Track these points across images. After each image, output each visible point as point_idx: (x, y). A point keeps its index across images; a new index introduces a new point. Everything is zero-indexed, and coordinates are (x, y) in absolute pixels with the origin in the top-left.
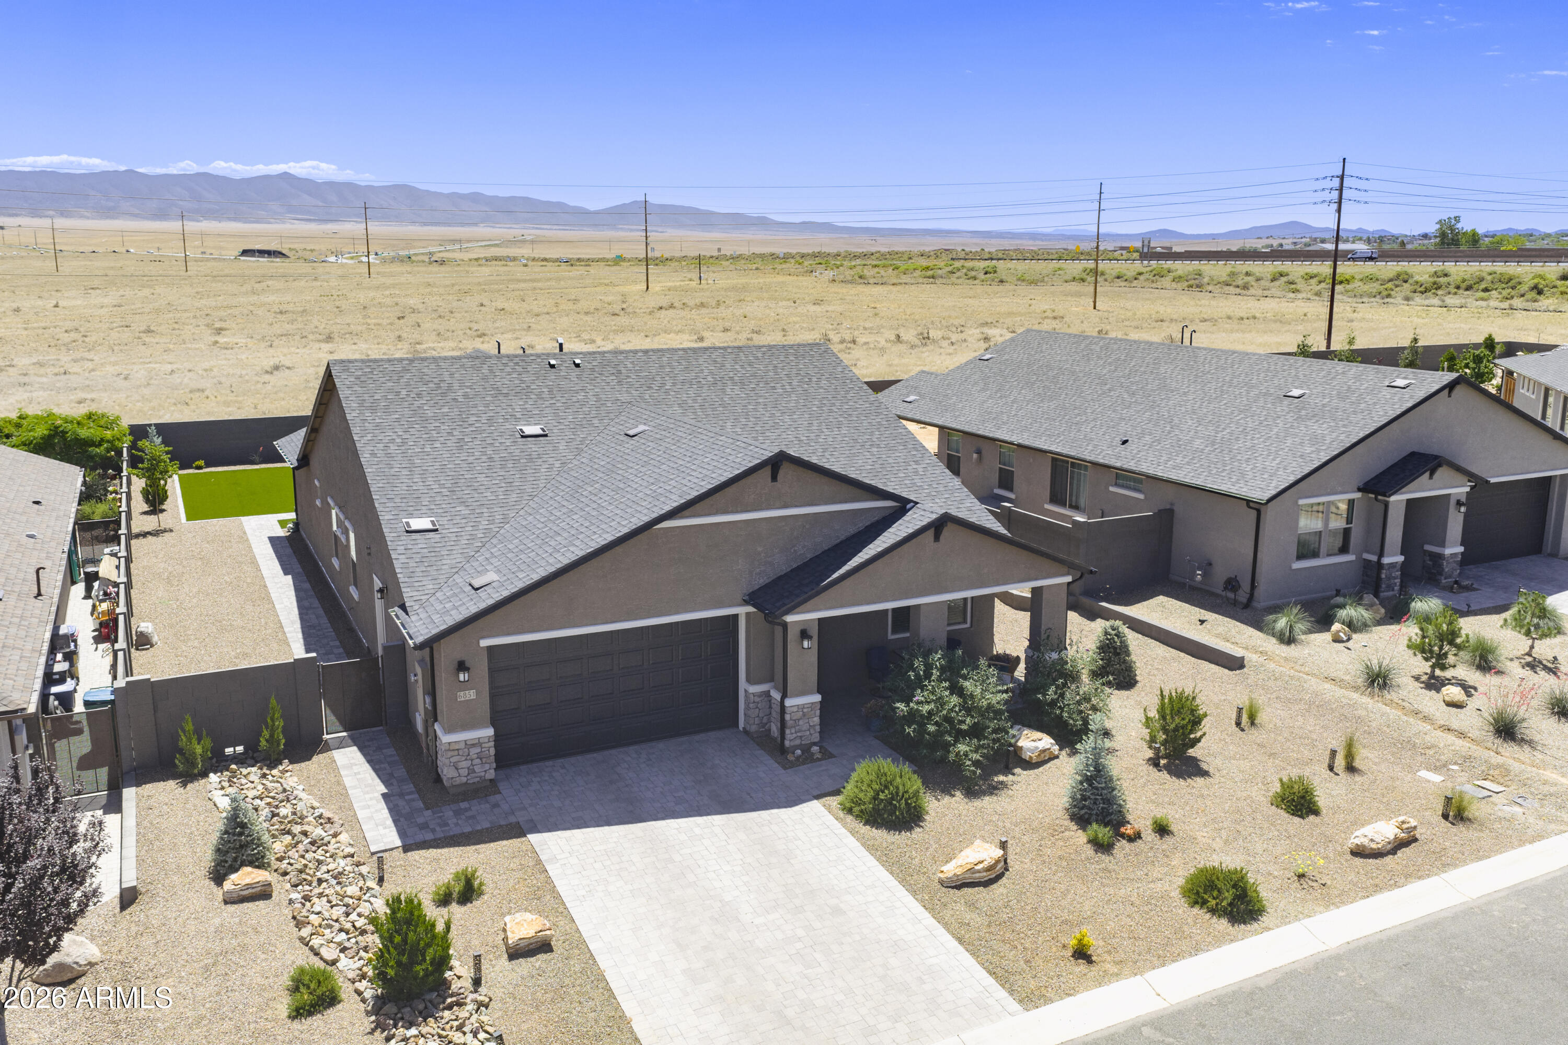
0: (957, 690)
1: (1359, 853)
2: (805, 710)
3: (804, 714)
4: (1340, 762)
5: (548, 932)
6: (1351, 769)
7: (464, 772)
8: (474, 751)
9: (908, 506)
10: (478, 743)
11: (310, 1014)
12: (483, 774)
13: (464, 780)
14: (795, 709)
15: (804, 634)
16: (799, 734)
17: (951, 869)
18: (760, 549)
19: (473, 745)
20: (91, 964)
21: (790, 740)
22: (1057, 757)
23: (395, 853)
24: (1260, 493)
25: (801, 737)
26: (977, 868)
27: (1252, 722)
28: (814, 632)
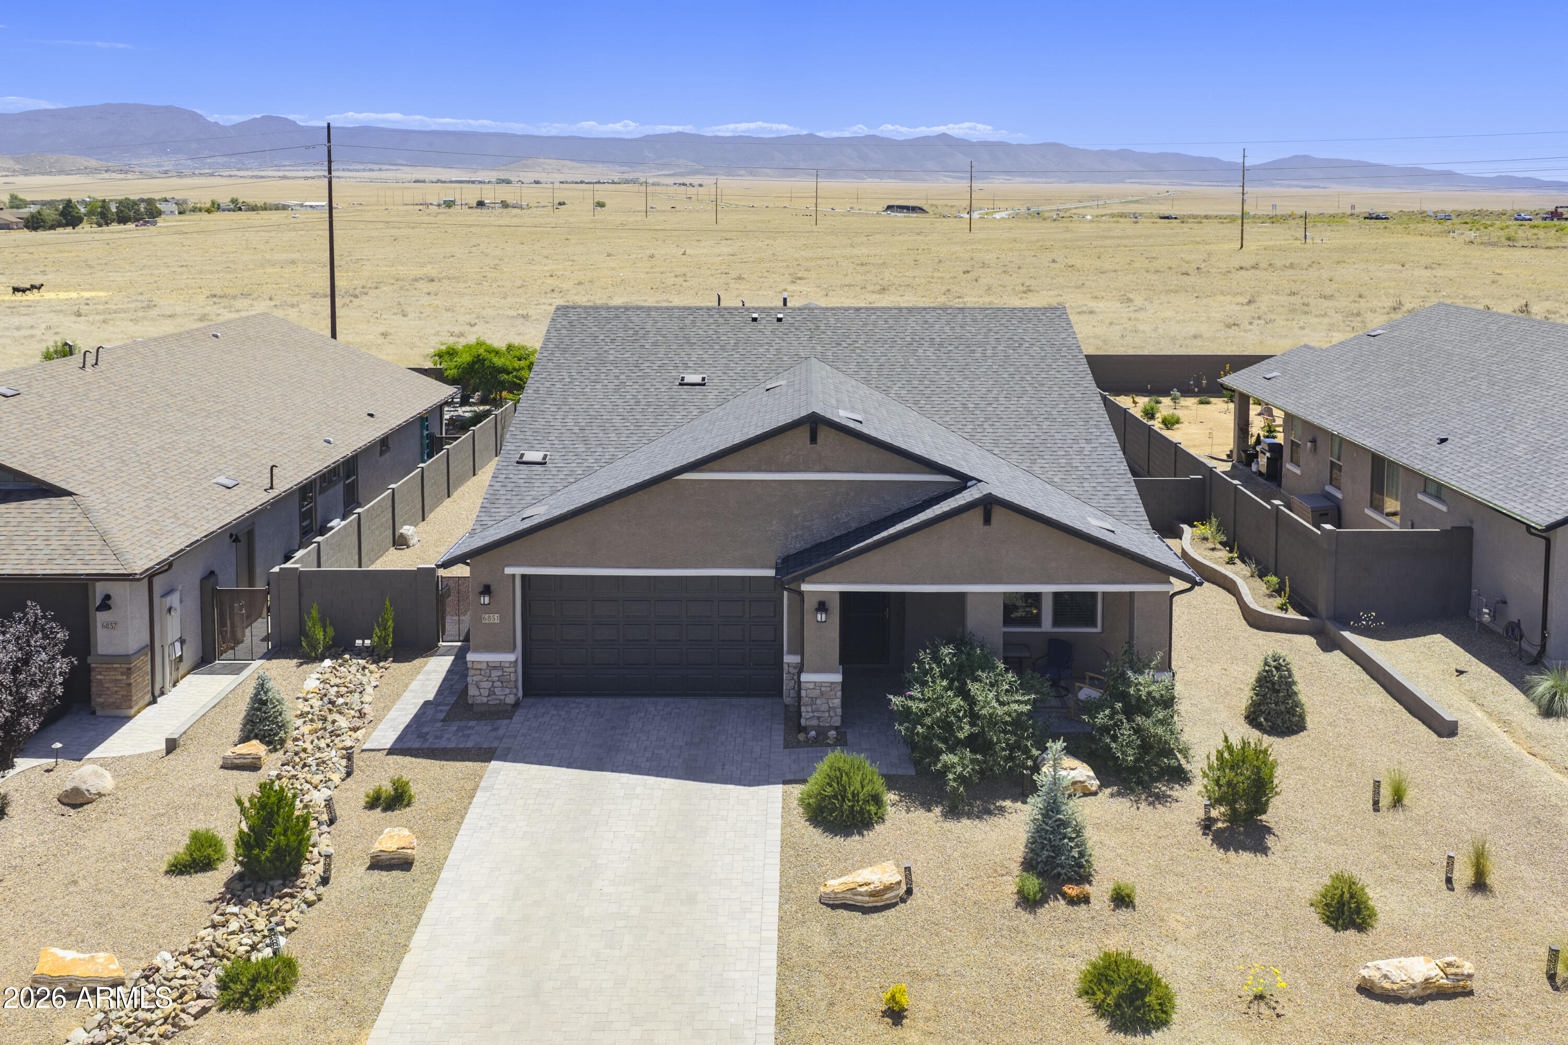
0: (964, 693)
1: (1367, 990)
2: (823, 689)
3: (822, 693)
4: (1464, 874)
5: (409, 851)
6: (1480, 885)
7: (485, 693)
8: (495, 674)
9: (969, 484)
10: (499, 667)
11: (181, 873)
12: (503, 697)
13: (485, 700)
14: (812, 686)
15: (822, 607)
16: (816, 714)
17: (835, 884)
18: (796, 512)
19: (495, 668)
20: (100, 795)
21: (807, 719)
22: (1095, 794)
23: (380, 754)
24: (1541, 518)
25: (819, 718)
26: (860, 889)
27: (1398, 800)
28: (835, 606)
